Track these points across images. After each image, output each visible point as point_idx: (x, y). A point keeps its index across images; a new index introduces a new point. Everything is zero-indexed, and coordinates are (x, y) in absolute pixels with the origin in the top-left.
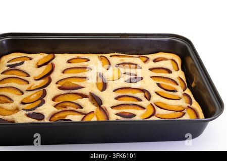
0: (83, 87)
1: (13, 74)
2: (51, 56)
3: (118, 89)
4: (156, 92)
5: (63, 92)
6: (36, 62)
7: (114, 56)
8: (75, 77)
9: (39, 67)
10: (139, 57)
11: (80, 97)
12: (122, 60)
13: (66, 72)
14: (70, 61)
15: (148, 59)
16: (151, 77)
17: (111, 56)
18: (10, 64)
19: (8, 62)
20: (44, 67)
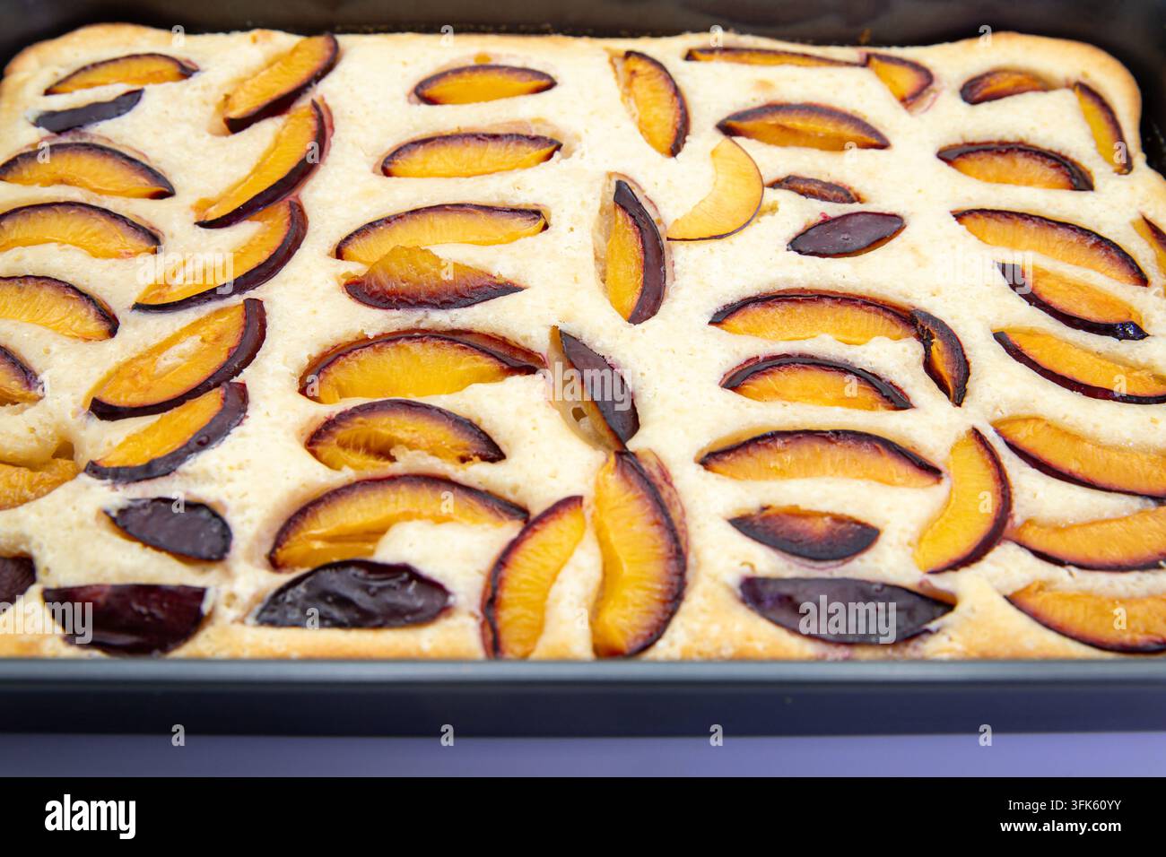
0: (508, 288)
1: (62, 181)
2: (316, 48)
3: (745, 303)
4: (1000, 337)
5: (375, 321)
6: (216, 95)
7: (710, 51)
8: (460, 207)
9: (236, 126)
10: (866, 63)
11: (485, 364)
12: (764, 85)
13: (400, 164)
14: (434, 91)
15: (927, 77)
16: (959, 216)
17: (690, 56)
18: (59, 103)
19: (49, 92)
20: (267, 130)
